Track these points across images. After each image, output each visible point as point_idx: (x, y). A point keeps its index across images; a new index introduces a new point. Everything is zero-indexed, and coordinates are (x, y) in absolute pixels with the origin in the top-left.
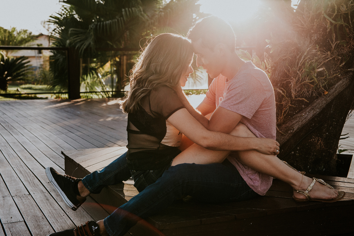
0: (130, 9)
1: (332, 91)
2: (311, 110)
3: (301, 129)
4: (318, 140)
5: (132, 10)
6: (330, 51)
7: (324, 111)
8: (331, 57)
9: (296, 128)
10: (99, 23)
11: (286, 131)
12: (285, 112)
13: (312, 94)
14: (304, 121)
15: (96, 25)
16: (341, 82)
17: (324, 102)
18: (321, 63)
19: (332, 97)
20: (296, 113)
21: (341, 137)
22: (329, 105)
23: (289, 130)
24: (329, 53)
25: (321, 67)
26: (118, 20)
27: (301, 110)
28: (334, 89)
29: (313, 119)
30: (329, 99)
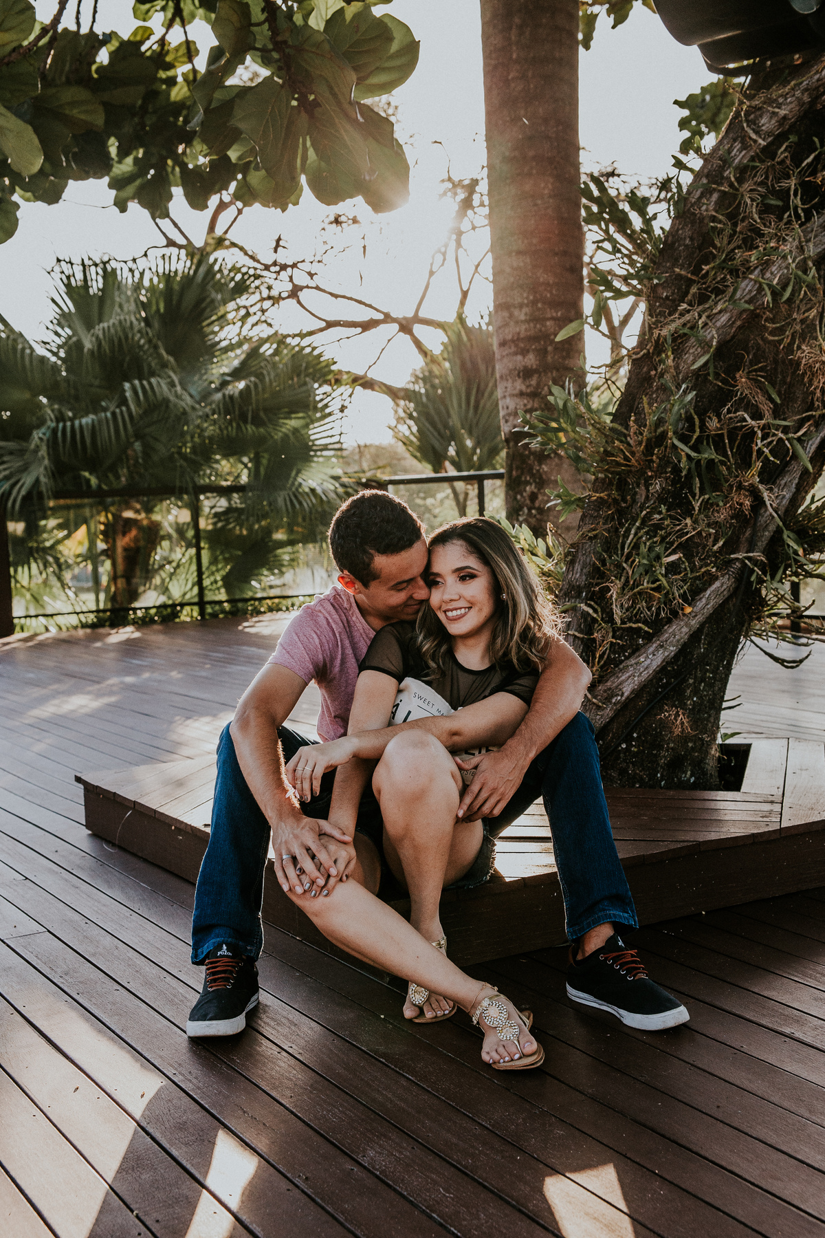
0: (145, 383)
1: (700, 604)
2: (657, 649)
3: (638, 693)
4: (677, 715)
5: (150, 384)
6: (691, 515)
7: (685, 650)
8: (694, 529)
9: (627, 690)
10: (61, 425)
11: (608, 700)
12: (601, 657)
13: (658, 614)
14: (645, 675)
15: (55, 431)
16: (717, 584)
17: (685, 630)
18: (672, 543)
19: (700, 618)
20: (627, 658)
21: (725, 705)
22: (695, 637)
23: (612, 697)
24: (688, 521)
25: (674, 552)
26: (114, 414)
27: (636, 650)
28: (704, 600)
29: (662, 670)
30: (694, 623)
